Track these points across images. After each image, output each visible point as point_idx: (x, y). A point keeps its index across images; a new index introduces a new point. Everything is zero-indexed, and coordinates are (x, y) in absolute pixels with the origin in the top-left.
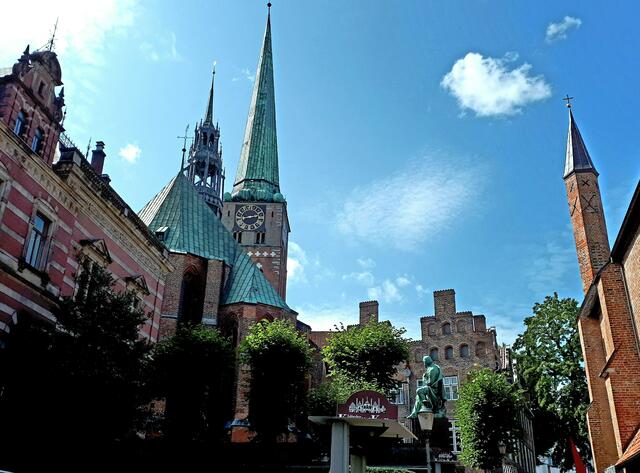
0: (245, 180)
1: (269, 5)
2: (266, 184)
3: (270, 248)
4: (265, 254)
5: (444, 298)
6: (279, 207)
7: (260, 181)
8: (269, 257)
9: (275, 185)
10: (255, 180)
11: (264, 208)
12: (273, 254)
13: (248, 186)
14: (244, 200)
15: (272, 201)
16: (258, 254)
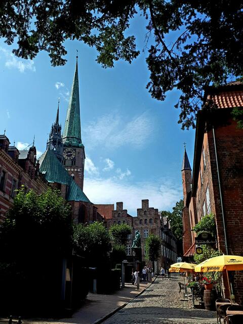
0: (67, 137)
1: (77, 57)
2: (76, 139)
3: (77, 167)
4: (76, 170)
5: (145, 202)
6: (81, 150)
7: (73, 138)
8: (77, 171)
9: (79, 140)
10: (71, 137)
11: (75, 150)
12: (79, 170)
13: (68, 140)
14: (67, 147)
15: (78, 147)
16: (72, 170)
